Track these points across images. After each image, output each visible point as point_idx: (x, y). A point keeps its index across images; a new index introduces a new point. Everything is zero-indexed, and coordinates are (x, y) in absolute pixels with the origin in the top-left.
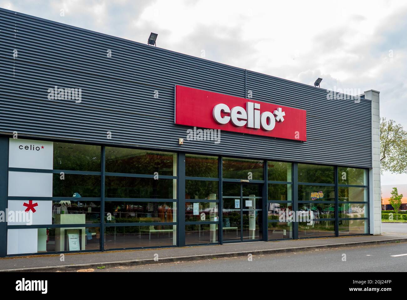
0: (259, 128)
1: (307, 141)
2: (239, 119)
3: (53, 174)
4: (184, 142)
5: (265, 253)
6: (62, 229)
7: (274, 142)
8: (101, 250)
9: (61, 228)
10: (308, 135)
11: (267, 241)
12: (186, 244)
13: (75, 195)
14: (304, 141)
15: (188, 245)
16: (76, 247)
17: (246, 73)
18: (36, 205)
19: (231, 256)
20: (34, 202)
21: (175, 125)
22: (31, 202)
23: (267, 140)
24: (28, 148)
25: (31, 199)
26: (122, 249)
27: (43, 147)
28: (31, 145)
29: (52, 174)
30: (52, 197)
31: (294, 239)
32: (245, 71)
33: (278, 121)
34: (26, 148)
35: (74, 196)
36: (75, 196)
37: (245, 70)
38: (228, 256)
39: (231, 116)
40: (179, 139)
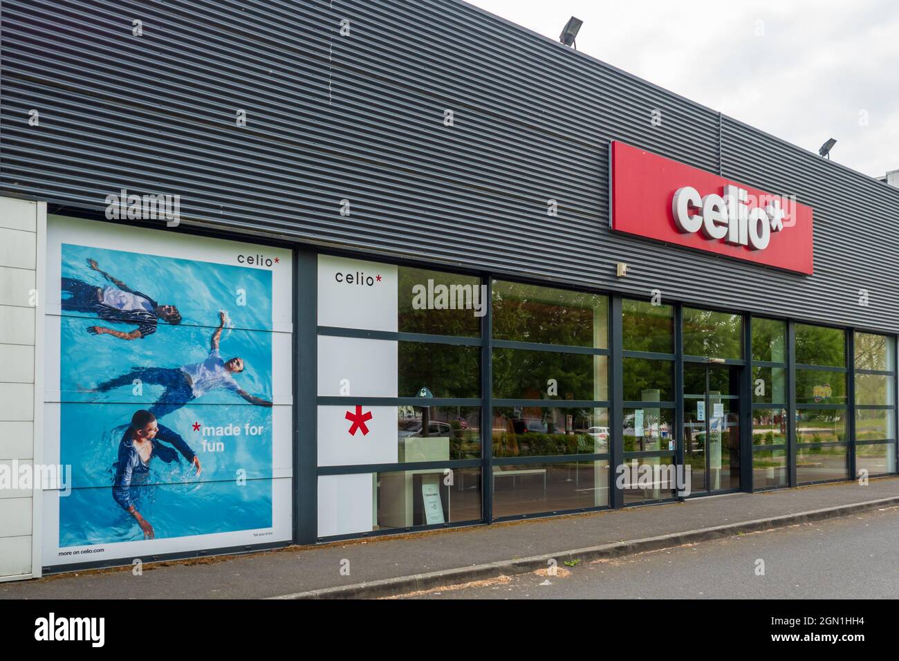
0: (746, 243)
1: (814, 275)
2: (717, 223)
3: (399, 341)
4: (627, 273)
5: (811, 517)
6: (409, 474)
7: (764, 275)
8: (486, 520)
9: (406, 472)
10: (816, 263)
11: (751, 492)
12: (625, 502)
13: (423, 392)
14: (808, 275)
15: (629, 505)
16: (436, 515)
17: (721, 120)
18: (369, 416)
19: (764, 527)
20: (365, 410)
21: (610, 231)
22: (359, 410)
23: (753, 270)
24: (352, 279)
25: (359, 402)
26: (520, 517)
27: (379, 278)
28: (358, 273)
29: (397, 342)
30: (397, 397)
31: (790, 486)
32: (719, 117)
33: (774, 229)
34: (349, 278)
35: (422, 394)
36: (425, 394)
37: (720, 113)
38: (759, 527)
39: (702, 216)
40: (616, 266)
